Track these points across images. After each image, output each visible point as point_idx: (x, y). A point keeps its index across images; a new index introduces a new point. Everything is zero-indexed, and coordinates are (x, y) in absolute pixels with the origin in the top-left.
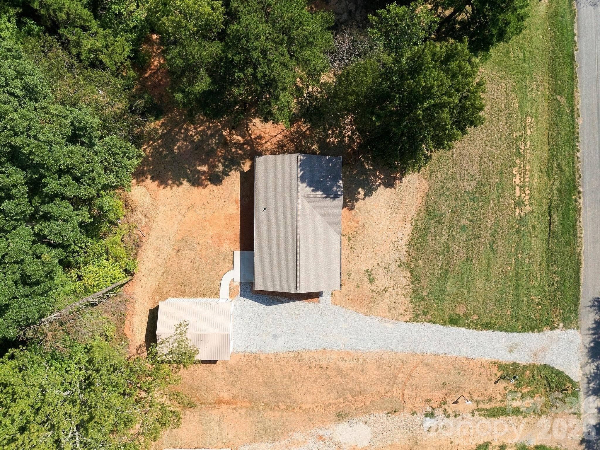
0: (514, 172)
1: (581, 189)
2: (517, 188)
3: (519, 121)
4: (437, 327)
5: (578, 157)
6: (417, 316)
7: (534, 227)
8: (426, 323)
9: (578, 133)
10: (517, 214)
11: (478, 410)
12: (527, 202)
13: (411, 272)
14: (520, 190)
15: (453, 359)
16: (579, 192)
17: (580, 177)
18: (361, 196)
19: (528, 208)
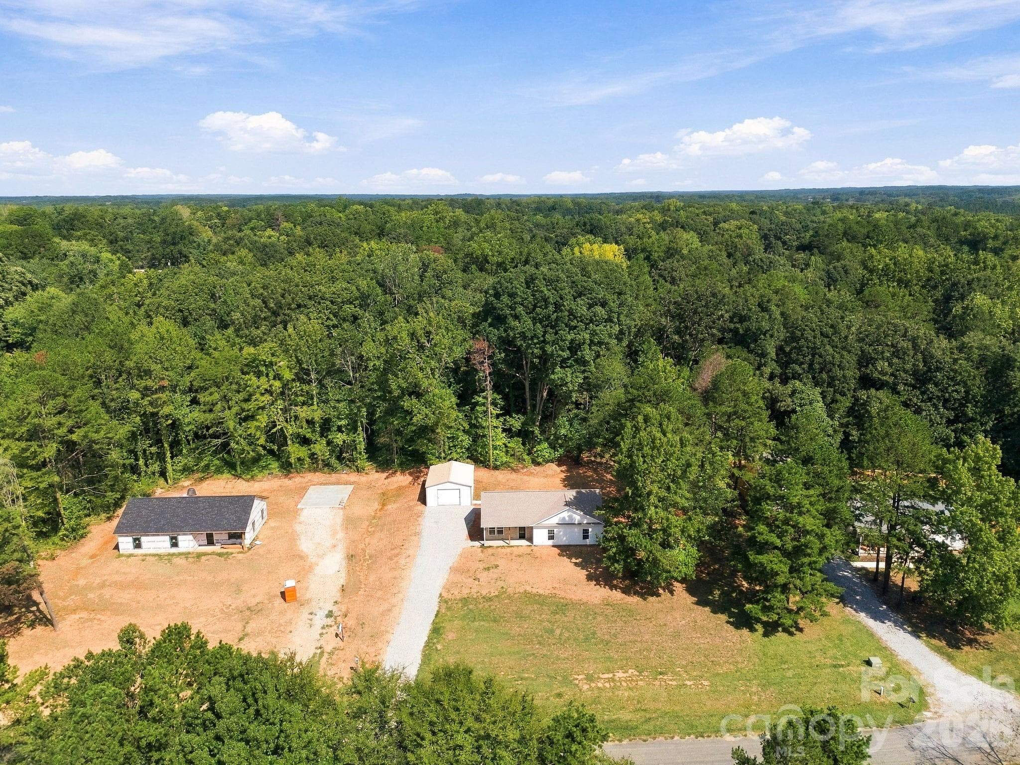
0: (630, 671)
1: (625, 742)
2: (611, 675)
3: (700, 674)
4: (433, 617)
5: (673, 738)
6: (446, 602)
7: (559, 695)
8: (437, 608)
9: (709, 736)
10: (576, 677)
11: (322, 652)
12: (593, 685)
13: (496, 596)
14: (608, 678)
15: (391, 631)
16: (620, 741)
17: (645, 741)
18: (574, 560)
19: (586, 687)
